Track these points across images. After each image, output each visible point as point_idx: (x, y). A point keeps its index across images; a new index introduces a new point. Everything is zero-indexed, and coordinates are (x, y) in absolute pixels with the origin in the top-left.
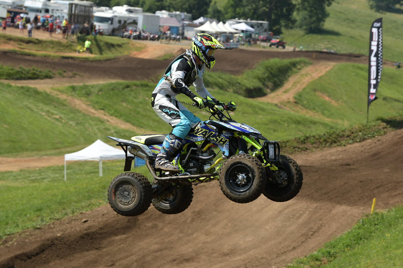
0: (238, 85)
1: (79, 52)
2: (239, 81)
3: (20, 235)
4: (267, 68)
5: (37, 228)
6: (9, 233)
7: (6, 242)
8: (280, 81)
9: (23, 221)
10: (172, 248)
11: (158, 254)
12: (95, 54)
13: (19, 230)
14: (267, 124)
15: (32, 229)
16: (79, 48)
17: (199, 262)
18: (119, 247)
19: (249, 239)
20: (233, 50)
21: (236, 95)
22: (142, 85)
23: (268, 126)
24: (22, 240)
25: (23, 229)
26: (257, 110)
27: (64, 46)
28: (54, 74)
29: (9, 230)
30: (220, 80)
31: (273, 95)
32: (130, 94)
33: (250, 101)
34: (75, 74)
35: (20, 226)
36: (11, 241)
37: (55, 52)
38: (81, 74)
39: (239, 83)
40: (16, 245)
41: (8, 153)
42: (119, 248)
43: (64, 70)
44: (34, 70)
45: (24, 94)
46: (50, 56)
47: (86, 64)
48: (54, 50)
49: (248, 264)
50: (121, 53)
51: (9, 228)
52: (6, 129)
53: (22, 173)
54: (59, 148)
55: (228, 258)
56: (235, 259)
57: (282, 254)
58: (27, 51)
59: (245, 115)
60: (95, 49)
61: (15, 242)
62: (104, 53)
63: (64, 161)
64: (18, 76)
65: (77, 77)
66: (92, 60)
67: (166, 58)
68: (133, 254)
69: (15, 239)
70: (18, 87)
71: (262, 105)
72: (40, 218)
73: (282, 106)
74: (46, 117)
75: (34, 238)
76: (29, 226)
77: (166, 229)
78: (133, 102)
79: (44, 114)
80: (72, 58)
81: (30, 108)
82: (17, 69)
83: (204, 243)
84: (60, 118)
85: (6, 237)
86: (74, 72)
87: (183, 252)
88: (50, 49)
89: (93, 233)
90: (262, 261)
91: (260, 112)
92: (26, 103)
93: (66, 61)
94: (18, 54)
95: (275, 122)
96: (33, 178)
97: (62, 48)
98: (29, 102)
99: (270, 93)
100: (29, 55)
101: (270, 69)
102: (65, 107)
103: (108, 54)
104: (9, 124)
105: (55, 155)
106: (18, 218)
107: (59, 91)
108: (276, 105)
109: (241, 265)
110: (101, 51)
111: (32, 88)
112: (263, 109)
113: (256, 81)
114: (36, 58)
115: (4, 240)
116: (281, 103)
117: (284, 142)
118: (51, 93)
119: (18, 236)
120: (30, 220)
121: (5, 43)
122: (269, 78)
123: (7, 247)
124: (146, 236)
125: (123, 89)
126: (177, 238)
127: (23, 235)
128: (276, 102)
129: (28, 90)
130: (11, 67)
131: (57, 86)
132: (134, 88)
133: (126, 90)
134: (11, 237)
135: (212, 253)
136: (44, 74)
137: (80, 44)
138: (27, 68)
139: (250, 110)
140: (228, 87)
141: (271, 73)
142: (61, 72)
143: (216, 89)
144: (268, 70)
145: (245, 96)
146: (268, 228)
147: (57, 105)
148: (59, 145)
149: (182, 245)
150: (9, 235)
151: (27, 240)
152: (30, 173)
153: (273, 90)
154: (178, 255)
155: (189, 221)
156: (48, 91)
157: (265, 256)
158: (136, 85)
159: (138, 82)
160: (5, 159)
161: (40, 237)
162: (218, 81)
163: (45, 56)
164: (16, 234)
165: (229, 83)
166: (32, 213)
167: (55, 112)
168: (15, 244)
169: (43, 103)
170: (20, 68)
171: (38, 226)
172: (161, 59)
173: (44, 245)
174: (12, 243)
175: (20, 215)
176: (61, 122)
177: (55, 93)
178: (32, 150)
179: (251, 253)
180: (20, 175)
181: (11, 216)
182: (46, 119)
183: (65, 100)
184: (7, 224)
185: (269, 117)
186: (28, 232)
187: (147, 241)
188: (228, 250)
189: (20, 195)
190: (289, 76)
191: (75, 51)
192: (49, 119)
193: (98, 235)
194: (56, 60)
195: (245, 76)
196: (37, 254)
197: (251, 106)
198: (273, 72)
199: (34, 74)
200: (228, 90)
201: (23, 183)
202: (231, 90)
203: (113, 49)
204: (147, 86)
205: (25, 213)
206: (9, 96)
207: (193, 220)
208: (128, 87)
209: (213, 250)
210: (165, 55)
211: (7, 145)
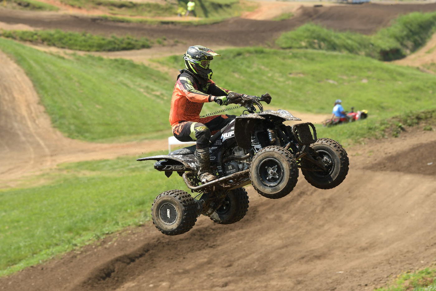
0: (371, 46)
1: (181, 15)
2: (372, 42)
3: (120, 234)
4: (405, 25)
5: (140, 226)
6: (107, 232)
7: (104, 242)
8: (422, 39)
9: (123, 217)
10: (299, 243)
11: (283, 250)
12: (200, 17)
13: (120, 228)
14: (407, 92)
15: (134, 226)
16: (180, 10)
17: (332, 259)
18: (237, 244)
19: (391, 229)
20: (363, 5)
21: (369, 59)
22: (256, 52)
23: (409, 95)
24: (123, 240)
25: (123, 227)
26: (395, 75)
27: (162, 9)
28: (153, 43)
29: (107, 228)
30: (350, 42)
31: (414, 56)
32: (242, 64)
33: (386, 64)
34: (177, 42)
35: (120, 224)
36: (111, 241)
37: (153, 17)
38: (184, 41)
39: (373, 45)
40: (116, 246)
41: (103, 137)
42: (237, 246)
43: (164, 37)
44: (128, 39)
45: (118, 68)
46: (146, 22)
47: (189, 29)
48: (152, 14)
49: (391, 260)
50: (230, 14)
51: (108, 227)
52: (99, 110)
53: (120, 161)
54: (161, 130)
55: (366, 252)
56: (375, 254)
57: (432, 246)
58: (120, 17)
59: (381, 82)
60: (200, 11)
61: (115, 242)
62: (209, 15)
63: (168, 145)
64: (110, 47)
65: (180, 45)
66: (196, 24)
67: (283, 18)
68: (254, 252)
69: (114, 239)
70: (111, 60)
71: (401, 70)
72: (143, 213)
73: (425, 69)
74: (145, 94)
75: (138, 236)
76: (131, 223)
77: (291, 221)
78: (246, 72)
79: (142, 90)
80: (172, 23)
81: (125, 85)
82: (109, 38)
83: (338, 236)
84: (162, 94)
85: (104, 237)
86: (176, 39)
87: (313, 248)
88: (146, 13)
89: (206, 229)
90: (407, 255)
91: (398, 78)
92: (121, 78)
93: (166, 26)
94: (110, 21)
95: (417, 89)
96: (133, 167)
97: (160, 12)
98: (124, 78)
99: (410, 55)
100: (122, 21)
101: (409, 26)
102: (166, 82)
103: (215, 17)
104: (102, 104)
105: (157, 138)
106: (117, 214)
107: (159, 62)
108: (418, 68)
109: (382, 261)
110: (206, 13)
111: (126, 61)
112: (401, 74)
113: (392, 40)
114: (131, 25)
115: (102, 240)
116: (424, 66)
117: (429, 112)
118: (149, 65)
119: (118, 235)
120: (131, 215)
121: (94, 8)
122: (408, 37)
123: (106, 248)
124: (268, 230)
125: (234, 57)
126: (305, 231)
127: (124, 234)
128: (417, 64)
129: (123, 63)
130: (101, 37)
131: (157, 57)
132: (247, 55)
133: (238, 58)
134: (110, 237)
135: (348, 248)
136: (141, 44)
137: (182, 6)
138: (120, 38)
139: (386, 76)
140: (359, 49)
141: (411, 31)
142: (160, 40)
143: (345, 53)
144: (406, 27)
145: (380, 60)
146: (413, 215)
147: (157, 80)
148: (161, 127)
149: (311, 240)
150: (107, 234)
151: (129, 240)
152: (128, 160)
153: (414, 50)
154: (307, 252)
155: (318, 210)
156: (146, 63)
157: (411, 249)
158: (249, 52)
159: (252, 49)
160: (99, 145)
161: (144, 235)
162: (348, 43)
163: (141, 22)
164: (116, 233)
165: (360, 44)
166: (133, 207)
167: (155, 88)
168: (116, 244)
169: (141, 77)
170: (113, 37)
171: (141, 223)
172: (278, 19)
173: (148, 244)
174: (111, 244)
175: (120, 211)
176: (162, 99)
177: (154, 66)
178: (130, 134)
179: (394, 245)
180: (117, 164)
181: (109, 212)
182: (145, 96)
183: (167, 73)
184: (105, 221)
185: (410, 83)
186: (130, 230)
187: (268, 236)
188: (367, 243)
189: (119, 187)
190: (432, 33)
191: (176, 14)
192: (148, 96)
193: (211, 231)
194: (154, 26)
195: (379, 35)
196: (141, 256)
197: (387, 71)
198: (413, 29)
199: (129, 44)
200: (360, 53)
201: (121, 173)
202: (363, 53)
203: (220, 10)
204: (262, 52)
205: (125, 208)
206: (100, 71)
207: (323, 209)
208: (239, 54)
209: (348, 244)
210: (283, 15)
211: (101, 129)
